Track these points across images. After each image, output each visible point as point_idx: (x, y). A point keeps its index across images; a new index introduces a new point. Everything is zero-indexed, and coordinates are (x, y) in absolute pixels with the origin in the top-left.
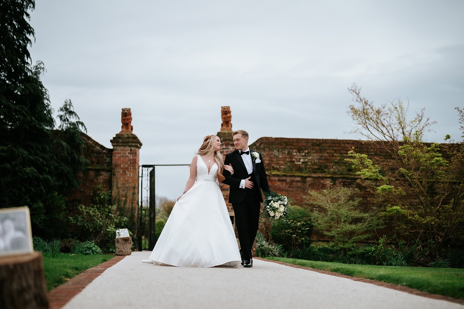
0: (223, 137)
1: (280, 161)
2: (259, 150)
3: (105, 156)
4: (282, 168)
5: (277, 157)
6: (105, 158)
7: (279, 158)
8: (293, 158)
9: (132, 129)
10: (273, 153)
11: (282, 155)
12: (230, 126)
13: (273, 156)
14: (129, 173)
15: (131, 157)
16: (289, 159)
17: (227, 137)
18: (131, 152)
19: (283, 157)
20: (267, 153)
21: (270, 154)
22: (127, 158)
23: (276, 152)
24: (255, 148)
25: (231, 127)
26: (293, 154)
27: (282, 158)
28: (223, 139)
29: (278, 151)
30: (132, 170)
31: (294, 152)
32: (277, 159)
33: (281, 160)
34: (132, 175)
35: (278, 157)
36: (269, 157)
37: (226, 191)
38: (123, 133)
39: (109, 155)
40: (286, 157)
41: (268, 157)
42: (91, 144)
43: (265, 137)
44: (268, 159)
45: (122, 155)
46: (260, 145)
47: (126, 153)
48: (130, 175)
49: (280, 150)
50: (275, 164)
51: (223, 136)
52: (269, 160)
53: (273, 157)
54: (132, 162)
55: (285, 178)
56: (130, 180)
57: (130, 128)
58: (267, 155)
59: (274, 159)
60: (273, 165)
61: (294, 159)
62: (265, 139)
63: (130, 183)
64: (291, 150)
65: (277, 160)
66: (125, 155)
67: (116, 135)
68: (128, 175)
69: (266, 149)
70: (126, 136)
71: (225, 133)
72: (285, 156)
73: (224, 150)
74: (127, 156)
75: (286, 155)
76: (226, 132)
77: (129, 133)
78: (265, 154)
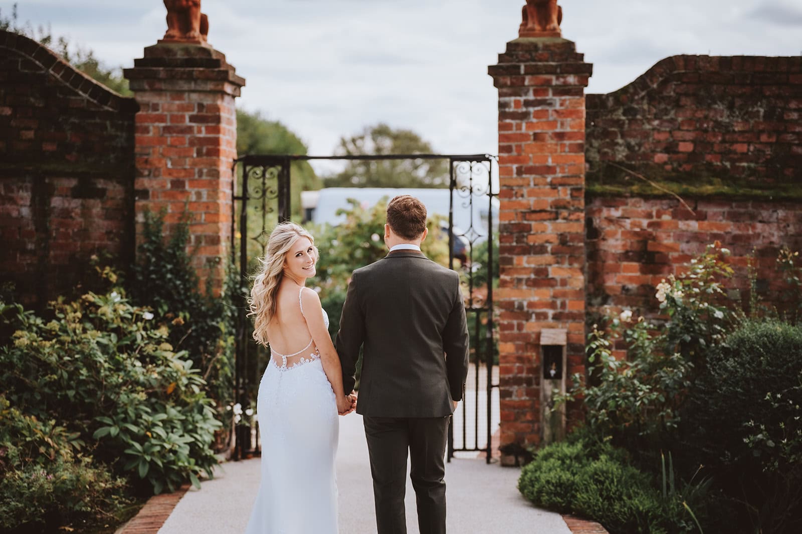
0: (527, 60)
1: (737, 142)
2: (659, 103)
3: (108, 123)
4: (743, 167)
5: (726, 129)
6: (111, 131)
7: (734, 131)
8: (786, 131)
9: (204, 29)
10: (712, 114)
11: (746, 121)
12: (555, 17)
13: (711, 124)
14: (196, 189)
15: (200, 131)
16: (770, 136)
17: (540, 61)
18: (201, 114)
19: (746, 128)
20: (688, 114)
21: (699, 120)
22: (188, 136)
23: (721, 113)
24: (643, 98)
25: (559, 20)
26: (786, 117)
27: (742, 132)
28: (526, 66)
29: (731, 107)
30: (204, 177)
31: (790, 110)
32: (723, 135)
33: (740, 139)
34: (205, 198)
35: (731, 129)
36: (696, 129)
37: (536, 253)
38: (173, 46)
39: (126, 123)
40: (761, 127)
41: (691, 128)
42: (57, 80)
43: (683, 56)
44: (690, 136)
45: (169, 124)
46: (664, 84)
47: (183, 117)
48: (199, 195)
49: (738, 102)
50: (715, 153)
51: (528, 56)
52: (693, 141)
53: (710, 129)
54: (204, 150)
55: (753, 207)
56: (201, 214)
57: (196, 25)
58: (690, 121)
59: (715, 136)
60: (708, 157)
61: (790, 137)
62: (682, 63)
63: (200, 224)
64: (780, 104)
65: (724, 141)
66: (180, 125)
67: (147, 50)
68: (193, 198)
69: (684, 101)
70: (180, 55)
71: (535, 46)
72: (757, 123)
73: (531, 109)
74: (190, 130)
75: (761, 120)
76: (540, 41)
77: (191, 46)
78: (680, 119)
